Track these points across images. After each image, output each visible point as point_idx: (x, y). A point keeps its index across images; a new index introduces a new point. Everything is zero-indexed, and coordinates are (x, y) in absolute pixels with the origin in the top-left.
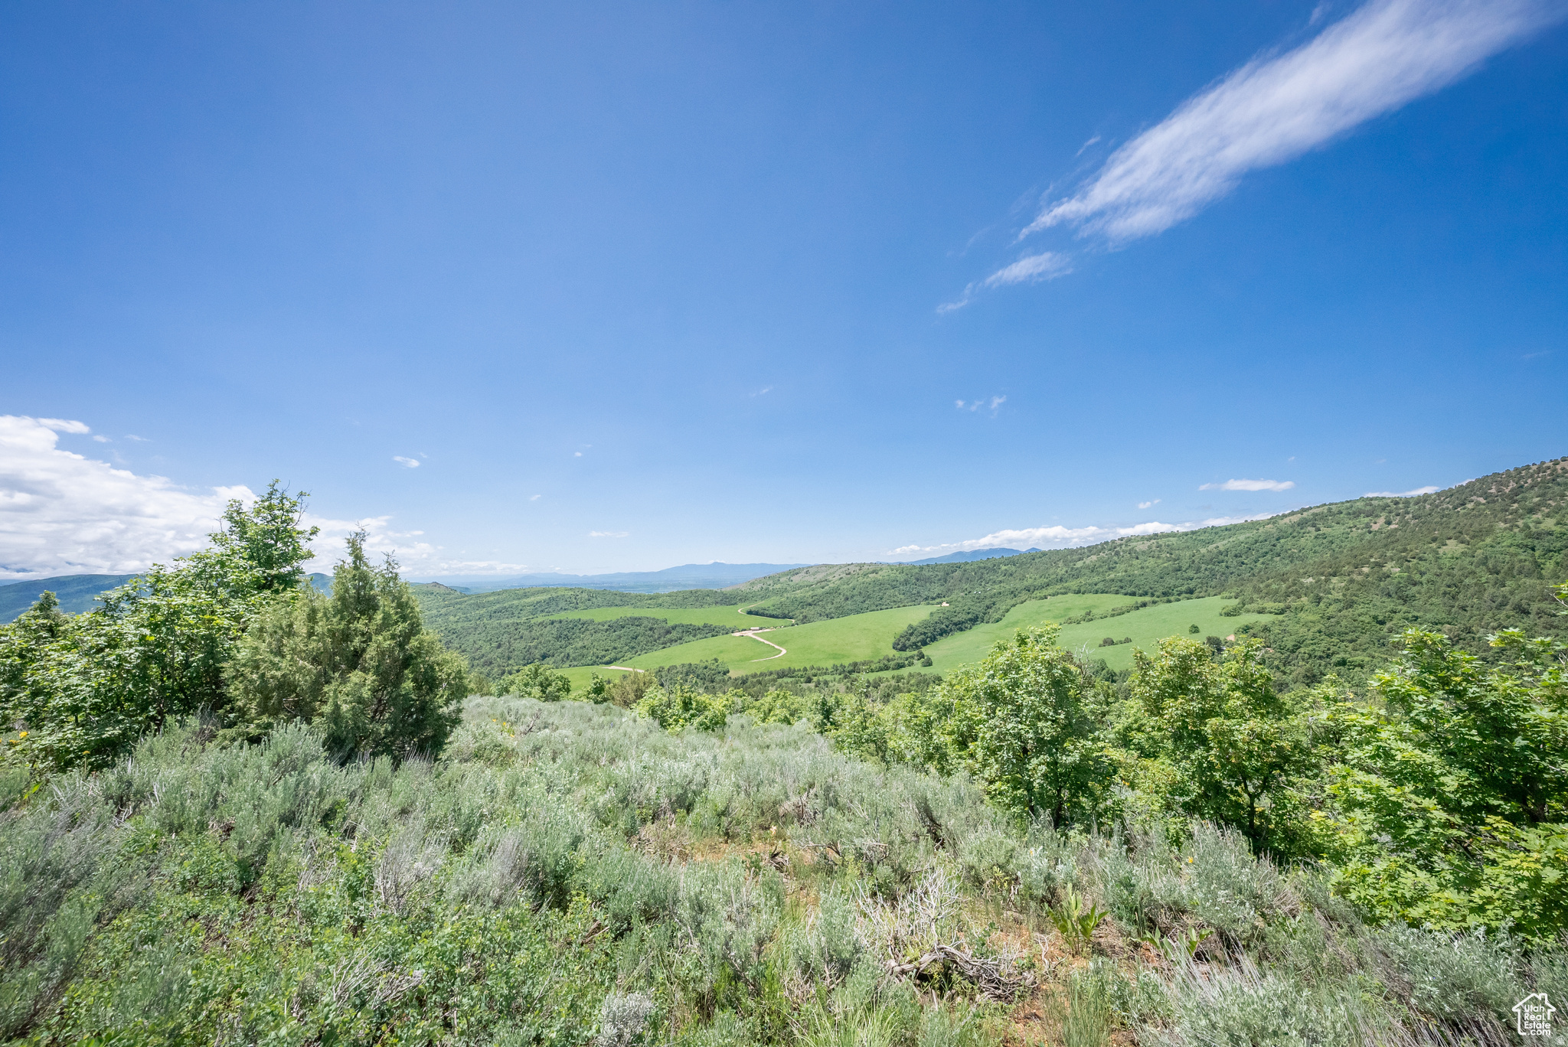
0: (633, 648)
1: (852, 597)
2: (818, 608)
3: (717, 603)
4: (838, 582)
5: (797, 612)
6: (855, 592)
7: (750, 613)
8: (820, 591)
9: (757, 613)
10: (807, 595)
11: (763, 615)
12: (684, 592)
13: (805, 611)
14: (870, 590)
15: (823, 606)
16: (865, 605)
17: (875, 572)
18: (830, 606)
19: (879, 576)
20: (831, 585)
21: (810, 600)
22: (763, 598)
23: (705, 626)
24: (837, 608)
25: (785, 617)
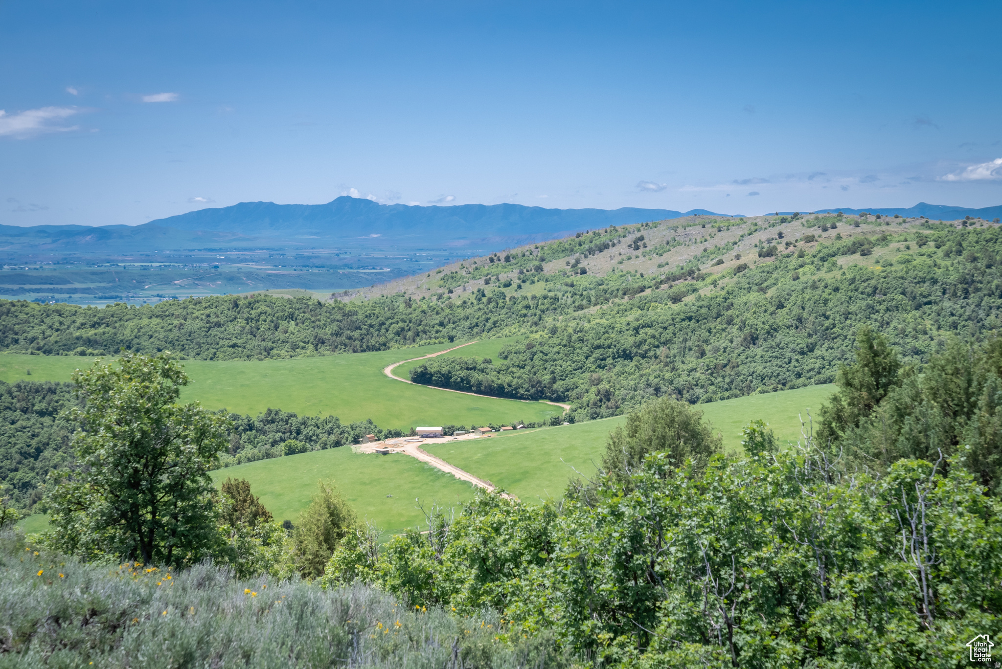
0: (26, 486)
1: (773, 330)
2: (651, 369)
3: (320, 342)
4: (729, 283)
5: (581, 380)
6: (783, 317)
7: (423, 378)
8: (663, 311)
9: (445, 381)
10: (621, 322)
11: (464, 385)
12: (212, 304)
13: (608, 378)
14: (835, 309)
15: (670, 363)
16: (811, 362)
17: (861, 248)
18: (692, 360)
19: (870, 265)
20: (706, 291)
21: (628, 341)
22: (476, 328)
23: (271, 418)
24: (713, 370)
25: (538, 394)
